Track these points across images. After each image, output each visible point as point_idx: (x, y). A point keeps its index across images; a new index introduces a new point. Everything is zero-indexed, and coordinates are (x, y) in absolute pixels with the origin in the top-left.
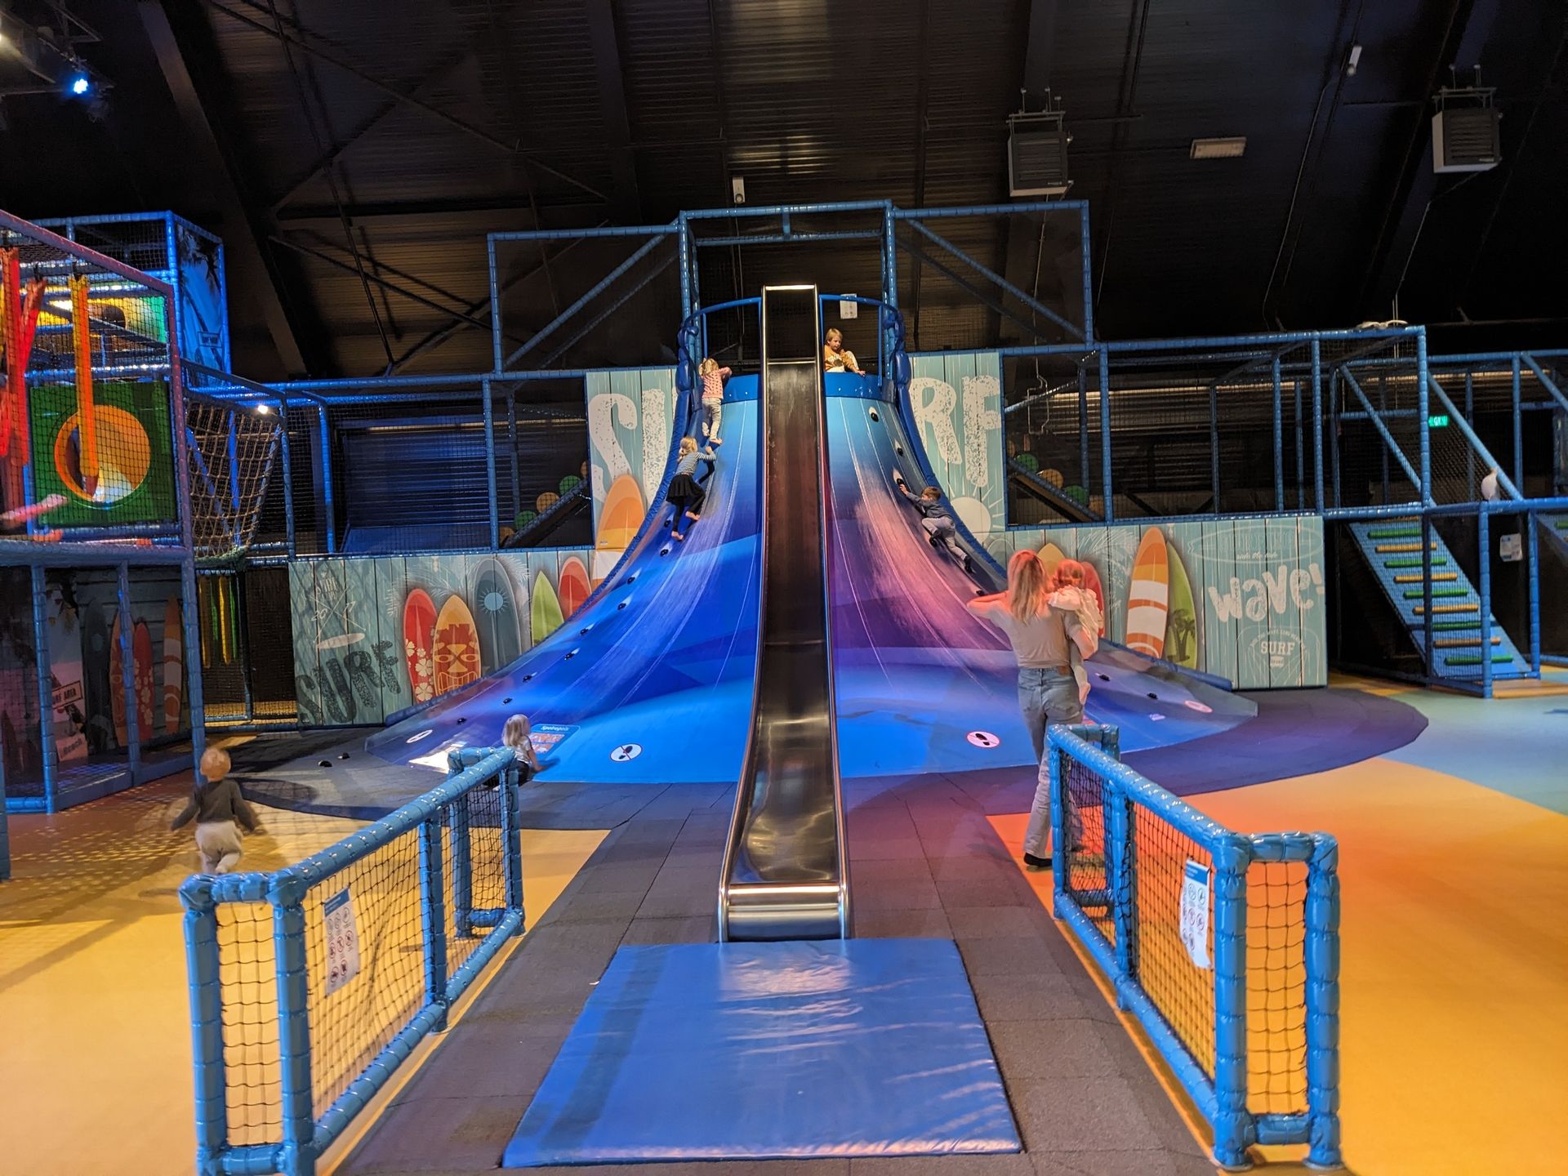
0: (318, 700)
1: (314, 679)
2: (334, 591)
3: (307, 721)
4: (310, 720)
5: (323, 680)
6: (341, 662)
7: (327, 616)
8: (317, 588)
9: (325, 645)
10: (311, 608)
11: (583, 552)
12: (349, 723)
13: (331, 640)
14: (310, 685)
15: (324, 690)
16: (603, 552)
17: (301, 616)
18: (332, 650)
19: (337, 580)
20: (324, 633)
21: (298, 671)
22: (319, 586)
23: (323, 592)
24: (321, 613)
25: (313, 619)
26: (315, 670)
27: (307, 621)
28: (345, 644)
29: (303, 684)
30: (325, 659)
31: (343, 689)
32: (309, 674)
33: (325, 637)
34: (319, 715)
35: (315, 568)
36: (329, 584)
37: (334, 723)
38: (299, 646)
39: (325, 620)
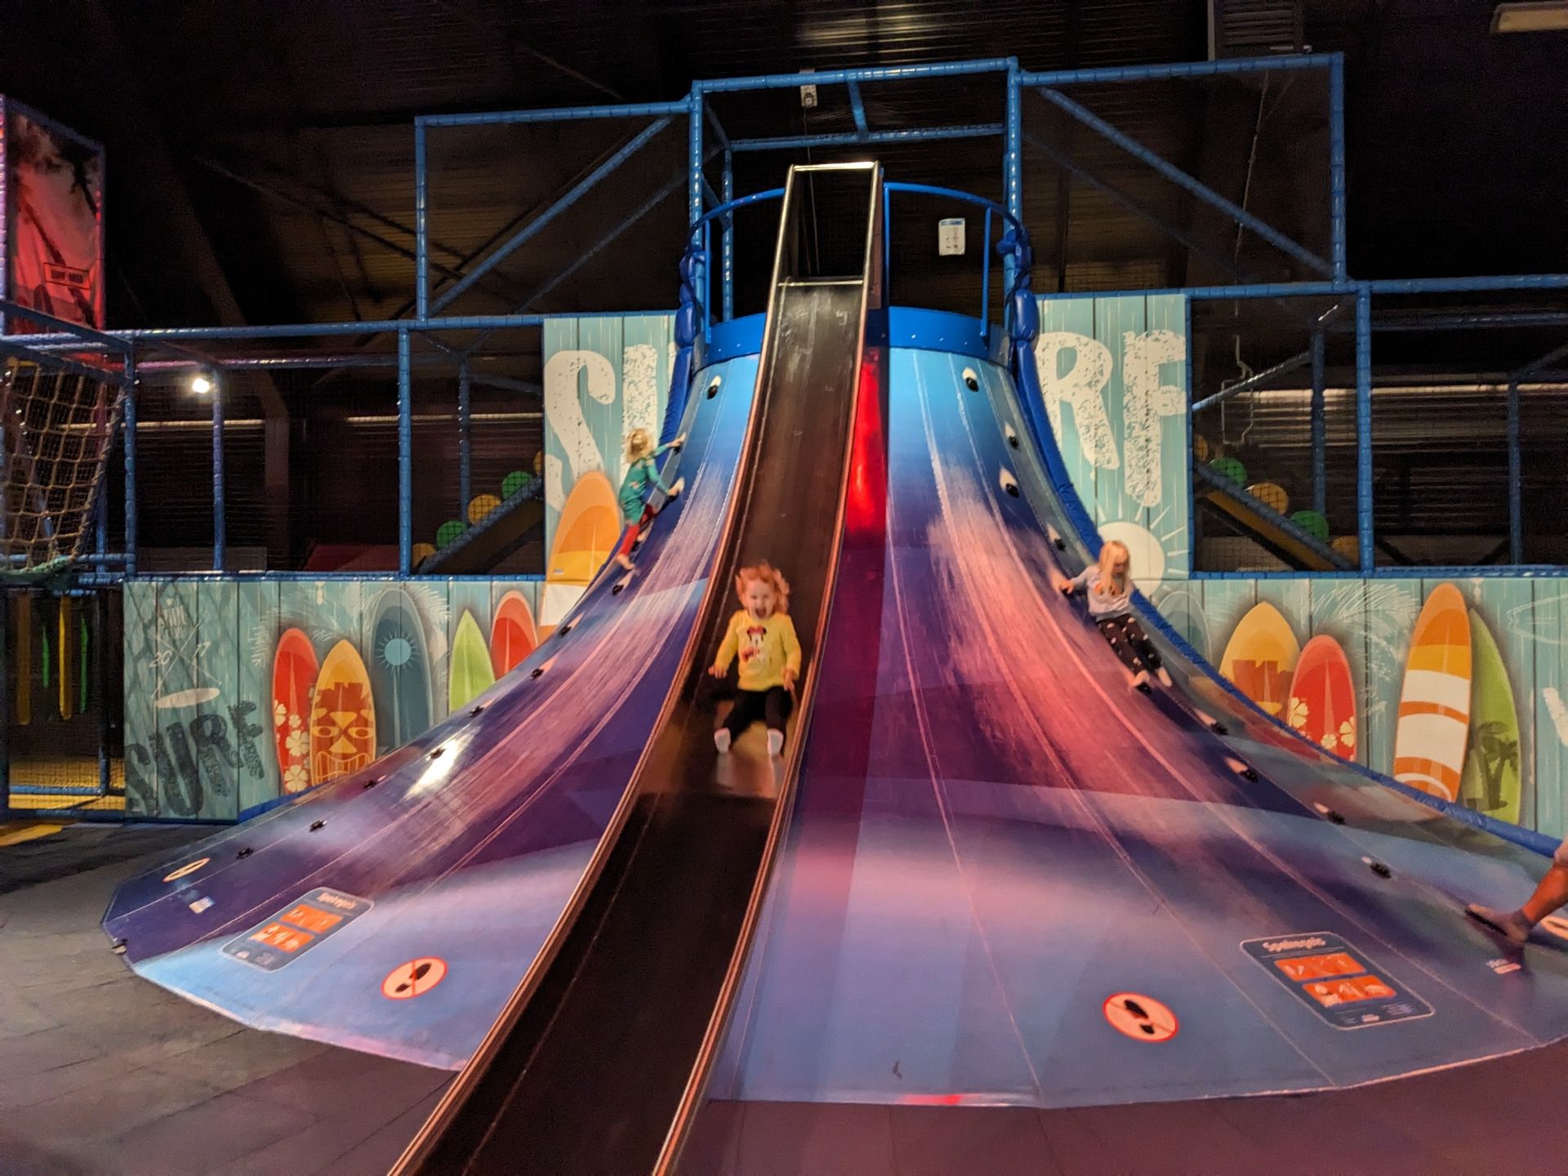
0: (154, 781)
1: (150, 751)
2: (183, 627)
3: (135, 810)
4: (141, 809)
5: (161, 753)
6: (186, 725)
7: (172, 659)
8: (160, 621)
9: (167, 702)
10: (149, 649)
11: (528, 585)
12: (193, 817)
13: (174, 696)
14: (143, 758)
15: (161, 767)
16: (558, 587)
17: (137, 659)
18: (175, 711)
19: (187, 610)
20: (165, 685)
21: (129, 740)
22: (163, 617)
23: (167, 627)
24: (163, 657)
25: (153, 665)
26: (151, 738)
27: (143, 667)
28: (193, 703)
29: (135, 758)
30: (165, 724)
31: (187, 766)
32: (141, 743)
33: (166, 691)
34: (153, 802)
35: (159, 593)
36: (175, 615)
37: (172, 815)
38: (131, 702)
39: (167, 667)
